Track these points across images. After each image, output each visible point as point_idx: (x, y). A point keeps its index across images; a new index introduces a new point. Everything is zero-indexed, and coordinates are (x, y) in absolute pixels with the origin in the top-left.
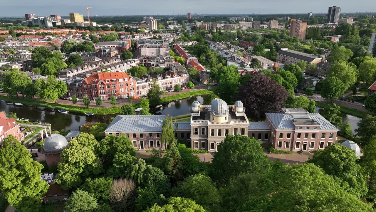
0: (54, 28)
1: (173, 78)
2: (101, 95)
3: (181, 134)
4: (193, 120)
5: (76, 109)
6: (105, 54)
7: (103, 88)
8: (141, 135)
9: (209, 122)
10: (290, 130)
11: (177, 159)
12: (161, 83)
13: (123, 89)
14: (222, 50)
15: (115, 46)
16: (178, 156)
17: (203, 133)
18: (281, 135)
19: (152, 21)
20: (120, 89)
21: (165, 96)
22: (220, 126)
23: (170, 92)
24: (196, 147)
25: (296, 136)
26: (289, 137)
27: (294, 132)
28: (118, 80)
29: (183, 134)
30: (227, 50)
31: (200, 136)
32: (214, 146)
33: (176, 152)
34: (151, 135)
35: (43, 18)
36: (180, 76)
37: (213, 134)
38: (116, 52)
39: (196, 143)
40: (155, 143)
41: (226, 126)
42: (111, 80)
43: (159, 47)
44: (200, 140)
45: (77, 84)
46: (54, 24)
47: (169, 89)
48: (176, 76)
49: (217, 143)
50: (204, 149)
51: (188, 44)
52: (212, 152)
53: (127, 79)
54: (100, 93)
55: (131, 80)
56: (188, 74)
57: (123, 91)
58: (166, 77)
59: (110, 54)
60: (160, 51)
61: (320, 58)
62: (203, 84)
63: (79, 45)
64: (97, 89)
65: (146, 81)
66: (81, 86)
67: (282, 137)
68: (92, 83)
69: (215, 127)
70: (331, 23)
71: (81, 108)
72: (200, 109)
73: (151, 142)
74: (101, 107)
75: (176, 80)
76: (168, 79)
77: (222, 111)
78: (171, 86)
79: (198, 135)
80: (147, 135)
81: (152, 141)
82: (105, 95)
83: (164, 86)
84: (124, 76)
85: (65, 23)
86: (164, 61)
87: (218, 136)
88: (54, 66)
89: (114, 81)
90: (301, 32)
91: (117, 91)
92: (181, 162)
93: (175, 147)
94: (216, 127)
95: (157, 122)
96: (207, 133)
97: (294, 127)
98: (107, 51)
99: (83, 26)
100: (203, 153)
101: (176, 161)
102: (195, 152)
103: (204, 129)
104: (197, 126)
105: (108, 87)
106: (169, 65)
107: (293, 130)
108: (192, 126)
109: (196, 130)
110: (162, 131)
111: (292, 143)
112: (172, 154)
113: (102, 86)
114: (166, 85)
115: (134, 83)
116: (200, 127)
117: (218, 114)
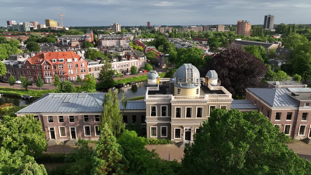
0: (31, 31)
1: (130, 61)
2: (47, 77)
3: (133, 116)
4: (148, 94)
5: (12, 92)
6: (65, 44)
7: (49, 68)
8: (72, 119)
9: (173, 98)
10: (291, 108)
11: (114, 162)
12: (116, 66)
13: (72, 70)
14: (178, 43)
15: (77, 39)
16: (114, 154)
17: (164, 114)
18: (278, 116)
19: (117, 26)
20: (69, 71)
21: (120, 78)
22: (190, 102)
23: (126, 75)
24: (154, 134)
25: (300, 116)
26: (290, 119)
27: (298, 110)
28: (67, 60)
29: (135, 116)
30: (184, 43)
31: (159, 119)
32: (181, 133)
33: (112, 146)
34: (86, 118)
35: (22, 23)
36: (137, 59)
37: (178, 115)
38: (78, 43)
39: (154, 129)
40: (93, 131)
41: (199, 102)
42: (58, 60)
43: (119, 39)
44: (158, 125)
45: (20, 65)
46: (32, 29)
47: (124, 73)
48: (133, 59)
49: (184, 129)
50: (164, 138)
51: (147, 40)
52: (177, 142)
53: (77, 59)
54: (46, 75)
55: (82, 61)
56: (146, 57)
57: (72, 73)
58: (122, 60)
59: (71, 44)
60: (120, 43)
61: (276, 44)
62: (161, 68)
63: (43, 38)
64: (42, 70)
65: (100, 63)
66: (25, 68)
67: (279, 119)
68: (37, 64)
69: (181, 104)
70: (267, 28)
71: (19, 90)
72: (158, 82)
73: (87, 129)
74: (42, 89)
75: (133, 63)
76: (123, 62)
77: (192, 80)
78: (127, 69)
79: (157, 117)
80: (80, 118)
81: (89, 127)
82: (51, 77)
83: (120, 68)
84: (74, 56)
85: (41, 28)
86: (123, 49)
87: (186, 118)
88: (6, 52)
89: (61, 61)
90: (247, 31)
91: (65, 73)
92: (123, 165)
93: (109, 135)
94: (184, 104)
95: (97, 100)
96: (170, 114)
97: (298, 104)
98: (67, 42)
99: (57, 30)
100: (164, 143)
101: (110, 164)
102: (152, 143)
103: (165, 107)
104: (155, 103)
105: (55, 67)
106: (128, 53)
107: (296, 109)
108: (147, 103)
109: (154, 109)
110: (102, 112)
111: (294, 127)
112: (103, 151)
113: (48, 66)
114: (122, 68)
115: (85, 65)
116: (158, 105)
117: (186, 85)
